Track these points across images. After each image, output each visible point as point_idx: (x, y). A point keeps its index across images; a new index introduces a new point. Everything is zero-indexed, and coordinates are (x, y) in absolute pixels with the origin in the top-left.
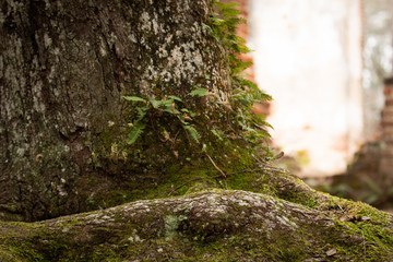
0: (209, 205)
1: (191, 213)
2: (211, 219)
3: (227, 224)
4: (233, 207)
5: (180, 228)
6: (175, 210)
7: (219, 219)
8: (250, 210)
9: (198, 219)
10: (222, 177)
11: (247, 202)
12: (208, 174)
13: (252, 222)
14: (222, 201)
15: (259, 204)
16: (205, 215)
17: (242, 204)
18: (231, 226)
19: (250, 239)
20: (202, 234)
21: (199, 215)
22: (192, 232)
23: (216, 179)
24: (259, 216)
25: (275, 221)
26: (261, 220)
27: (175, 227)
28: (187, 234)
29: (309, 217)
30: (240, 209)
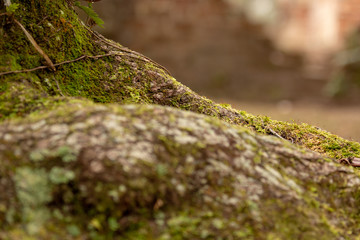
0: (116, 143)
1: (80, 163)
2: (127, 176)
3: (162, 188)
4: (165, 148)
5: (56, 202)
6: (36, 155)
7: (141, 175)
8: (203, 154)
9: (98, 178)
10: (48, 71)
11: (191, 133)
12: (21, 62)
13: (212, 182)
14: (139, 132)
15: (213, 138)
16: (111, 167)
17: (183, 139)
18: (170, 193)
19: (218, 223)
20: (108, 214)
21: (97, 167)
22: (84, 208)
23: (38, 73)
24: (223, 168)
25: (258, 178)
26: (229, 178)
27: (45, 196)
28: (73, 213)
29: (312, 165)
30: (181, 152)
